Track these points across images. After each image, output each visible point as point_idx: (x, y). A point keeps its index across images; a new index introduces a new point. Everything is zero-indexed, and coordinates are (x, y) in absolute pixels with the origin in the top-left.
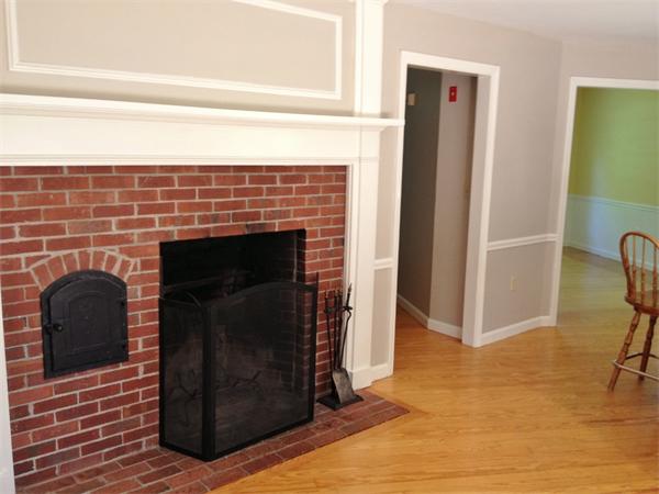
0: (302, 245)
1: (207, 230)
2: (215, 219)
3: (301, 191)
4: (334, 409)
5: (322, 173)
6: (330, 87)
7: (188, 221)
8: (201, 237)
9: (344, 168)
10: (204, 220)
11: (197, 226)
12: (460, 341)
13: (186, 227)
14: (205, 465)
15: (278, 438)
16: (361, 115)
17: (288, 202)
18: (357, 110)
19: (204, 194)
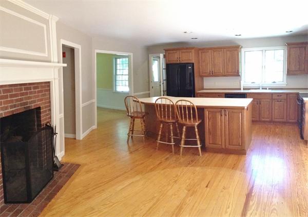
0: (40, 113)
1: (13, 111)
2: (15, 106)
3: (39, 92)
4: (57, 171)
5: (43, 85)
6: (44, 52)
7: (6, 108)
8: (11, 114)
9: (49, 82)
10: (11, 107)
11: (10, 110)
12: (75, 139)
13: (6, 111)
14: (30, 204)
15: (47, 187)
16: (53, 62)
17: (35, 97)
18: (52, 60)
19: (12, 96)
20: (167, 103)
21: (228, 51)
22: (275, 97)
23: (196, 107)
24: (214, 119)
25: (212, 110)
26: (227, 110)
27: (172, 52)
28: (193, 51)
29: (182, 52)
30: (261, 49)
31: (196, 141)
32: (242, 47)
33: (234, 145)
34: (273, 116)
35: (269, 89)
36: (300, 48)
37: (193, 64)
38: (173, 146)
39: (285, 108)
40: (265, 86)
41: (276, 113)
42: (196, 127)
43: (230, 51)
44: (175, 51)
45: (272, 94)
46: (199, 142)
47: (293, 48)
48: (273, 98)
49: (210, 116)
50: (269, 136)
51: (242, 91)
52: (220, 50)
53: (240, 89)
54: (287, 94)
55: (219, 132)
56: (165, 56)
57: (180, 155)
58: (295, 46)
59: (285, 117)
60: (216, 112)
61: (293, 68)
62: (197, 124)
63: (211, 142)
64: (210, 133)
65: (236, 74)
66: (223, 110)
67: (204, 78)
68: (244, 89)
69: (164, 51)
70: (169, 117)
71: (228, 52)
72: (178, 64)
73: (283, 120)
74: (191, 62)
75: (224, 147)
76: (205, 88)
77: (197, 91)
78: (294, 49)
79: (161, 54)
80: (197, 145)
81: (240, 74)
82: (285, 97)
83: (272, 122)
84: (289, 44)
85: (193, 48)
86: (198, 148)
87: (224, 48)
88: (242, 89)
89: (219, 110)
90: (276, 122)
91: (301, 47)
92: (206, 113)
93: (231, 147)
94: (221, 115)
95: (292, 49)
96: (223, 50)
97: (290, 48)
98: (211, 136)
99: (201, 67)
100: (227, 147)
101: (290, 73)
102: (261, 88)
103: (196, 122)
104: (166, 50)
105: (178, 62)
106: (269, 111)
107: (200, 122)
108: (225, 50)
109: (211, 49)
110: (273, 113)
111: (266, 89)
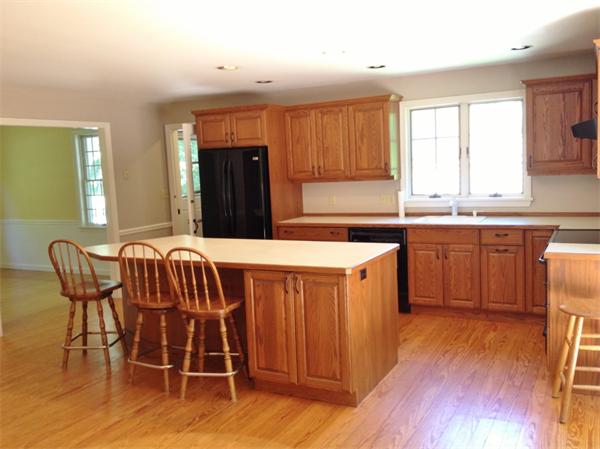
20: (147, 257)
21: (360, 111)
22: (487, 238)
23: (214, 268)
24: (268, 302)
25: (263, 275)
26: (299, 277)
27: (212, 118)
28: (264, 114)
29: (237, 119)
30: (456, 100)
31: (222, 359)
32: (401, 98)
33: (321, 377)
34: (485, 294)
35: (479, 214)
36: (563, 92)
37: (266, 148)
38: (166, 374)
39: (520, 271)
40: (466, 205)
41: (493, 287)
42: (223, 322)
43: (365, 111)
44: (219, 117)
45: (480, 229)
46: (229, 363)
47: (544, 93)
48: (484, 241)
49: (259, 291)
50: (456, 354)
51: (402, 221)
52: (336, 109)
53: (396, 215)
54: (525, 230)
55: (281, 339)
56: (196, 130)
57: (179, 397)
58: (550, 88)
59: (520, 297)
60: (273, 281)
61: (545, 152)
62: (222, 312)
63: (263, 364)
64: (259, 339)
65: (382, 173)
66: (290, 277)
67: (304, 185)
68: (407, 215)
69: (193, 117)
70: (153, 293)
71: (360, 115)
72: (228, 149)
73: (515, 308)
74: (259, 143)
75: (294, 380)
76: (305, 211)
77: (279, 220)
78: (547, 98)
79: (185, 125)
80: (225, 371)
81: (394, 173)
82: (517, 238)
83: (479, 311)
84: (530, 85)
85: (263, 108)
86: (226, 378)
87: (349, 103)
88: (402, 213)
89: (282, 275)
90: (495, 312)
91: (570, 91)
92: (250, 283)
93: (314, 382)
94: (286, 292)
95: (540, 100)
96: (345, 109)
97: (535, 95)
98: (262, 349)
99: (290, 157)
100: (302, 381)
101: (536, 166)
102: (455, 213)
103: (222, 308)
104: (198, 115)
105: (229, 144)
106: (472, 278)
107: (232, 307)
108: (351, 108)
109: (315, 107)
110: (485, 286)
111: (470, 214)
